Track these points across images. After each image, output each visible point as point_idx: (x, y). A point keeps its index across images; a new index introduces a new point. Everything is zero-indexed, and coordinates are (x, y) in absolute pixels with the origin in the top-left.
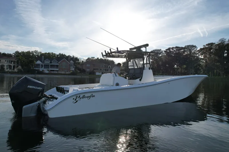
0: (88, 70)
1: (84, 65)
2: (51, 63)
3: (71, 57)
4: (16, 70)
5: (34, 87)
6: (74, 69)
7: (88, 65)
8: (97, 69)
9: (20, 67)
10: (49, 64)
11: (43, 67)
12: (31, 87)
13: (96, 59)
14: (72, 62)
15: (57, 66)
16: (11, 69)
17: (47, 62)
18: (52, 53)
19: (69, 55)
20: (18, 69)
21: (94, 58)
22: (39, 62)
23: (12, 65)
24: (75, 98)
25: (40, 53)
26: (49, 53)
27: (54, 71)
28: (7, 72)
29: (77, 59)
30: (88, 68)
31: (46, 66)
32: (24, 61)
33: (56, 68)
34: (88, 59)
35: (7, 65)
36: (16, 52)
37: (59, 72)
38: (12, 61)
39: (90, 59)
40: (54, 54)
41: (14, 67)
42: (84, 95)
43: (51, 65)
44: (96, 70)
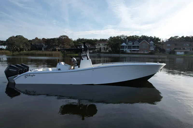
0: (168, 49)
1: (164, 45)
2: (133, 44)
3: (153, 37)
4: (107, 51)
5: (12, 70)
6: (153, 49)
7: (168, 45)
8: (180, 49)
9: (110, 49)
10: (131, 45)
11: (127, 48)
12: (11, 70)
13: (180, 38)
14: (152, 42)
15: (138, 47)
16: (105, 50)
17: (130, 44)
18: (136, 36)
19: (151, 36)
20: (109, 50)
21: (178, 36)
22: (124, 44)
23: (106, 47)
24: (25, 75)
25: (126, 36)
26: (133, 36)
27: (135, 51)
28: (102, 53)
29: (158, 39)
30: (168, 47)
31: (129, 47)
32: (112, 44)
33: (137, 49)
34: (171, 38)
35: (103, 47)
36: (110, 38)
37: (139, 52)
38: (106, 44)
39: (173, 39)
40: (137, 36)
41: (107, 49)
42: (30, 74)
43: (133, 46)
44: (176, 50)
